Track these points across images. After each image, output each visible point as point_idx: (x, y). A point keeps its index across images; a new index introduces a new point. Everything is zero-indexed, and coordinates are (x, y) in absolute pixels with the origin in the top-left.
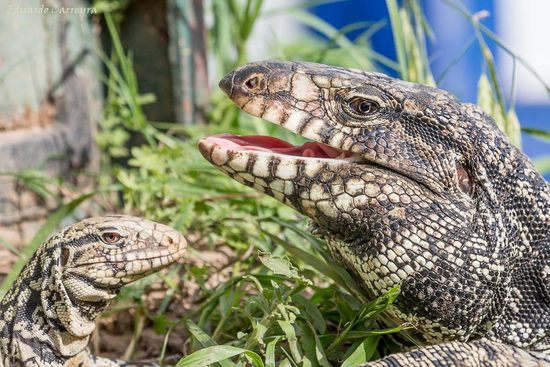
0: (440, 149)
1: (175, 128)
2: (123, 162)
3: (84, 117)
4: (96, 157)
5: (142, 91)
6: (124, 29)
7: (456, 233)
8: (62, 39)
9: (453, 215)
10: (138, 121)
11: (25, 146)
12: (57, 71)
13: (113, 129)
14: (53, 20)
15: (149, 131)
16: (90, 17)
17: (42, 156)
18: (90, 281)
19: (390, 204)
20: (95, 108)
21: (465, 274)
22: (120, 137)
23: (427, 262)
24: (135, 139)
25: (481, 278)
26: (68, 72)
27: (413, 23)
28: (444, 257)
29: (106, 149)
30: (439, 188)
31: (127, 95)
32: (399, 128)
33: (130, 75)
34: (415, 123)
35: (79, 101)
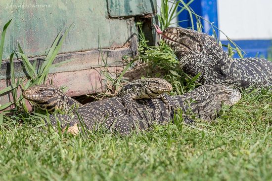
0: (195, 42)
1: (153, 47)
2: (143, 54)
3: (135, 45)
4: (138, 53)
5: (146, 40)
6: (143, 28)
7: (193, 58)
8: (131, 30)
9: (194, 54)
10: (146, 46)
11: (124, 51)
12: (130, 36)
13: (141, 47)
14: (129, 26)
15: (148, 48)
16: (136, 26)
17: (127, 53)
18: (151, 91)
19: (182, 51)
20: (137, 43)
21: (194, 65)
22: (142, 49)
23: (187, 62)
24: (145, 49)
25: (198, 67)
26: (132, 36)
27: (199, 26)
28: (190, 61)
29: (140, 51)
30: (192, 49)
31: (143, 41)
32: (189, 38)
33: (144, 37)
34: (192, 37)
35: (134, 42)
